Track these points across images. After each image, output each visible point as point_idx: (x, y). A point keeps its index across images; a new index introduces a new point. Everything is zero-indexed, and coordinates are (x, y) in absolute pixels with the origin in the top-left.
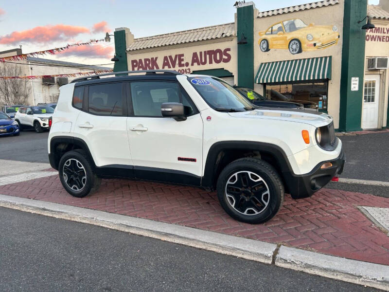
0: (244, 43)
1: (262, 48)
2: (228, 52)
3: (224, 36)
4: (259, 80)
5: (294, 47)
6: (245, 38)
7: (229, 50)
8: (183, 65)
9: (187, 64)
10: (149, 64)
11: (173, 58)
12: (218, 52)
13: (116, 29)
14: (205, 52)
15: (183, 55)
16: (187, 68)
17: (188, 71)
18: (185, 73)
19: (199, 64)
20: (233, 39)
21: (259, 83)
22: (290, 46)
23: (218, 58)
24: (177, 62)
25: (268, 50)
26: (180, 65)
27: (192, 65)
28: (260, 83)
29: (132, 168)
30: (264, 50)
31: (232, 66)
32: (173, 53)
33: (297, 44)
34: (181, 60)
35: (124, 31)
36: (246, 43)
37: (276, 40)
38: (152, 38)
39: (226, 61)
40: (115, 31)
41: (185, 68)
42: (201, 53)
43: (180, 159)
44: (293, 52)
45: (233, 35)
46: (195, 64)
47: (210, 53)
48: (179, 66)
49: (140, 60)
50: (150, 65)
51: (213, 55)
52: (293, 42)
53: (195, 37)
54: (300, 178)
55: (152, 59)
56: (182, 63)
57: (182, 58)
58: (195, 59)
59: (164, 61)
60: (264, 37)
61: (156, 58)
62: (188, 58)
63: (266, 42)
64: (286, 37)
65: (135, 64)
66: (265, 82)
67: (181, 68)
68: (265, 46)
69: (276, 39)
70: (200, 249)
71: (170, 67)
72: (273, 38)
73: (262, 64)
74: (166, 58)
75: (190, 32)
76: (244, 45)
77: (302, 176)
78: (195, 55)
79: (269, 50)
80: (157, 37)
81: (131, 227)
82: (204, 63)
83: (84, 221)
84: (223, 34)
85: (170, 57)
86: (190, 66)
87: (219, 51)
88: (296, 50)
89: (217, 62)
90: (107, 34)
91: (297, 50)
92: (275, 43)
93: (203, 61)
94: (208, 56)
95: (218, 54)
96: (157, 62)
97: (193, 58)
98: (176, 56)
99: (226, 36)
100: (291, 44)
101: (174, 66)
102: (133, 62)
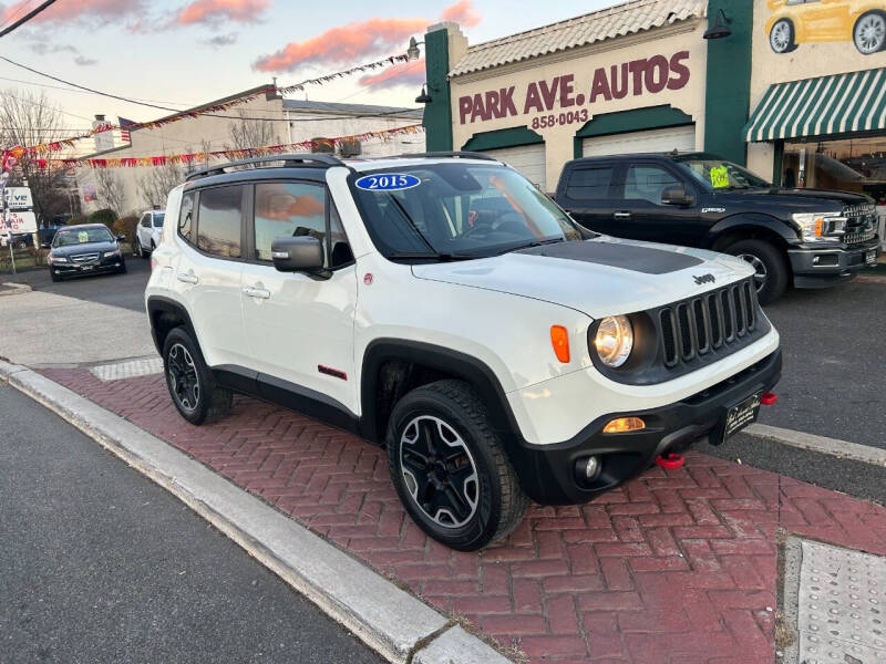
0: (722, 35)
1: (774, 45)
2: (681, 62)
3: (672, 20)
4: (766, 131)
5: (870, 33)
6: (729, 21)
7: (684, 55)
8: (571, 103)
9: (581, 100)
10: (496, 103)
11: (550, 87)
12: (657, 64)
13: (429, 28)
14: (624, 66)
15: (571, 78)
16: (580, 109)
17: (581, 116)
18: (575, 121)
19: (608, 98)
20: (696, 25)
21: (765, 140)
22: (859, 32)
23: (656, 79)
24: (558, 96)
25: (791, 47)
26: (565, 102)
27: (593, 100)
28: (768, 141)
29: (254, 377)
30: (780, 49)
31: (691, 99)
32: (549, 74)
33: (878, 24)
34: (566, 90)
35: (446, 30)
36: (729, 34)
37: (817, 18)
38: (504, 41)
39: (677, 85)
40: (426, 32)
41: (574, 109)
42: (614, 69)
43: (322, 369)
44: (865, 49)
45: (697, 14)
46: (600, 97)
47: (636, 66)
48: (563, 106)
49: (478, 97)
50: (499, 107)
51: (643, 73)
52: (866, 20)
53: (602, 30)
54: (540, 453)
55: (503, 91)
56: (570, 96)
57: (569, 84)
58: (601, 86)
59: (529, 95)
60: (783, 11)
61: (512, 89)
62: (583, 84)
63: (787, 25)
64: (848, 7)
65: (466, 106)
66: (782, 136)
67: (566, 110)
68: (784, 37)
69: (817, 16)
70: (298, 593)
71: (540, 109)
72: (810, 13)
73: (774, 86)
74: (532, 87)
75: (590, 18)
76: (723, 39)
77: (544, 449)
78: (600, 74)
79: (796, 47)
80: (515, 39)
81: (215, 512)
82: (621, 95)
83: (161, 482)
84: (671, 14)
85: (543, 84)
86: (586, 105)
87: (660, 60)
88: (874, 42)
89: (654, 89)
90: (413, 40)
91: (879, 43)
92: (812, 25)
93: (619, 89)
94: (631, 76)
95: (657, 69)
96: (513, 97)
97: (595, 83)
98: (556, 80)
99: (677, 20)
100: (861, 26)
101: (550, 107)
102: (463, 100)
